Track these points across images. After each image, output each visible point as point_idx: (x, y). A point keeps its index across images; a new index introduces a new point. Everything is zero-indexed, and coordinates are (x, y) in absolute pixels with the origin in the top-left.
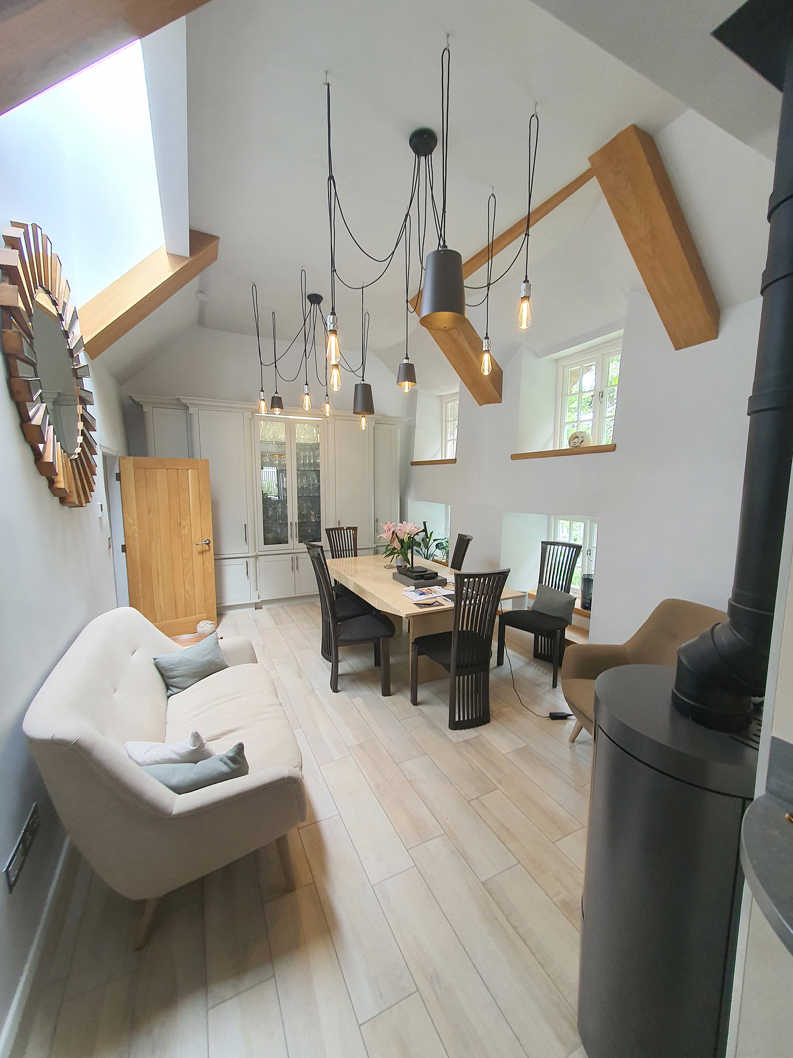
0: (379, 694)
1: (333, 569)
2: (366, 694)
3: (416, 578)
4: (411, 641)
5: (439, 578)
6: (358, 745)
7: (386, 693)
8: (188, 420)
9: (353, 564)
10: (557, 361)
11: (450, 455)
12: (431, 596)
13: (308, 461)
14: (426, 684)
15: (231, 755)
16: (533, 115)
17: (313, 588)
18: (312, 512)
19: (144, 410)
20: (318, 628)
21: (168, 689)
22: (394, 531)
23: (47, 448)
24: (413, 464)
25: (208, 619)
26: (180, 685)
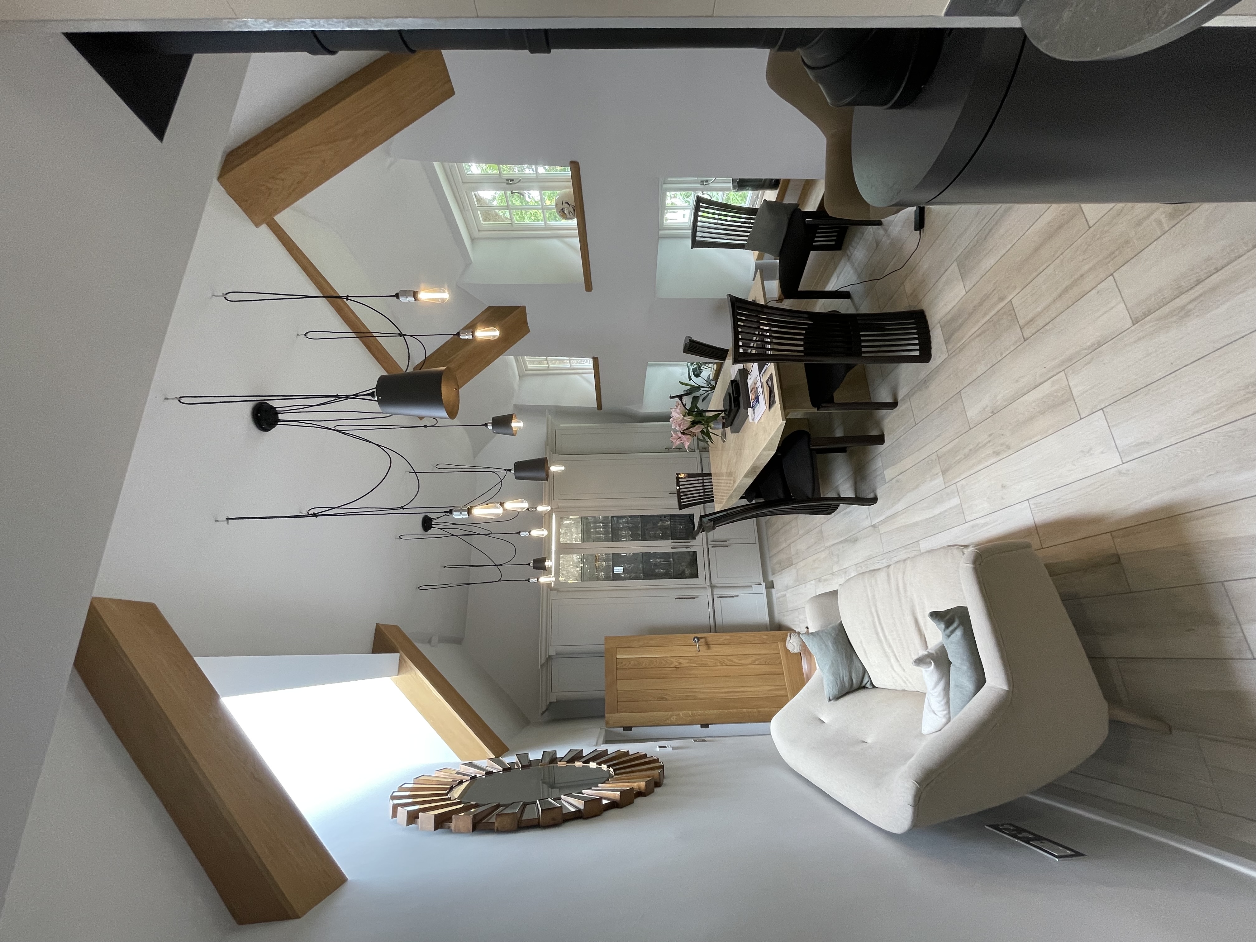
0: (881, 448)
1: (726, 502)
2: (881, 464)
3: (738, 406)
4: (815, 410)
5: (738, 378)
6: (943, 475)
7: (880, 439)
8: (562, 656)
9: (720, 478)
10: (473, 240)
11: (589, 363)
12: (760, 389)
13: (602, 529)
14: (871, 391)
15: (942, 626)
16: (225, 298)
17: (748, 526)
18: (659, 525)
19: (555, 701)
20: (796, 518)
21: (864, 687)
22: (682, 433)
23: (605, 797)
24: (600, 407)
25: (784, 641)
26: (861, 675)
